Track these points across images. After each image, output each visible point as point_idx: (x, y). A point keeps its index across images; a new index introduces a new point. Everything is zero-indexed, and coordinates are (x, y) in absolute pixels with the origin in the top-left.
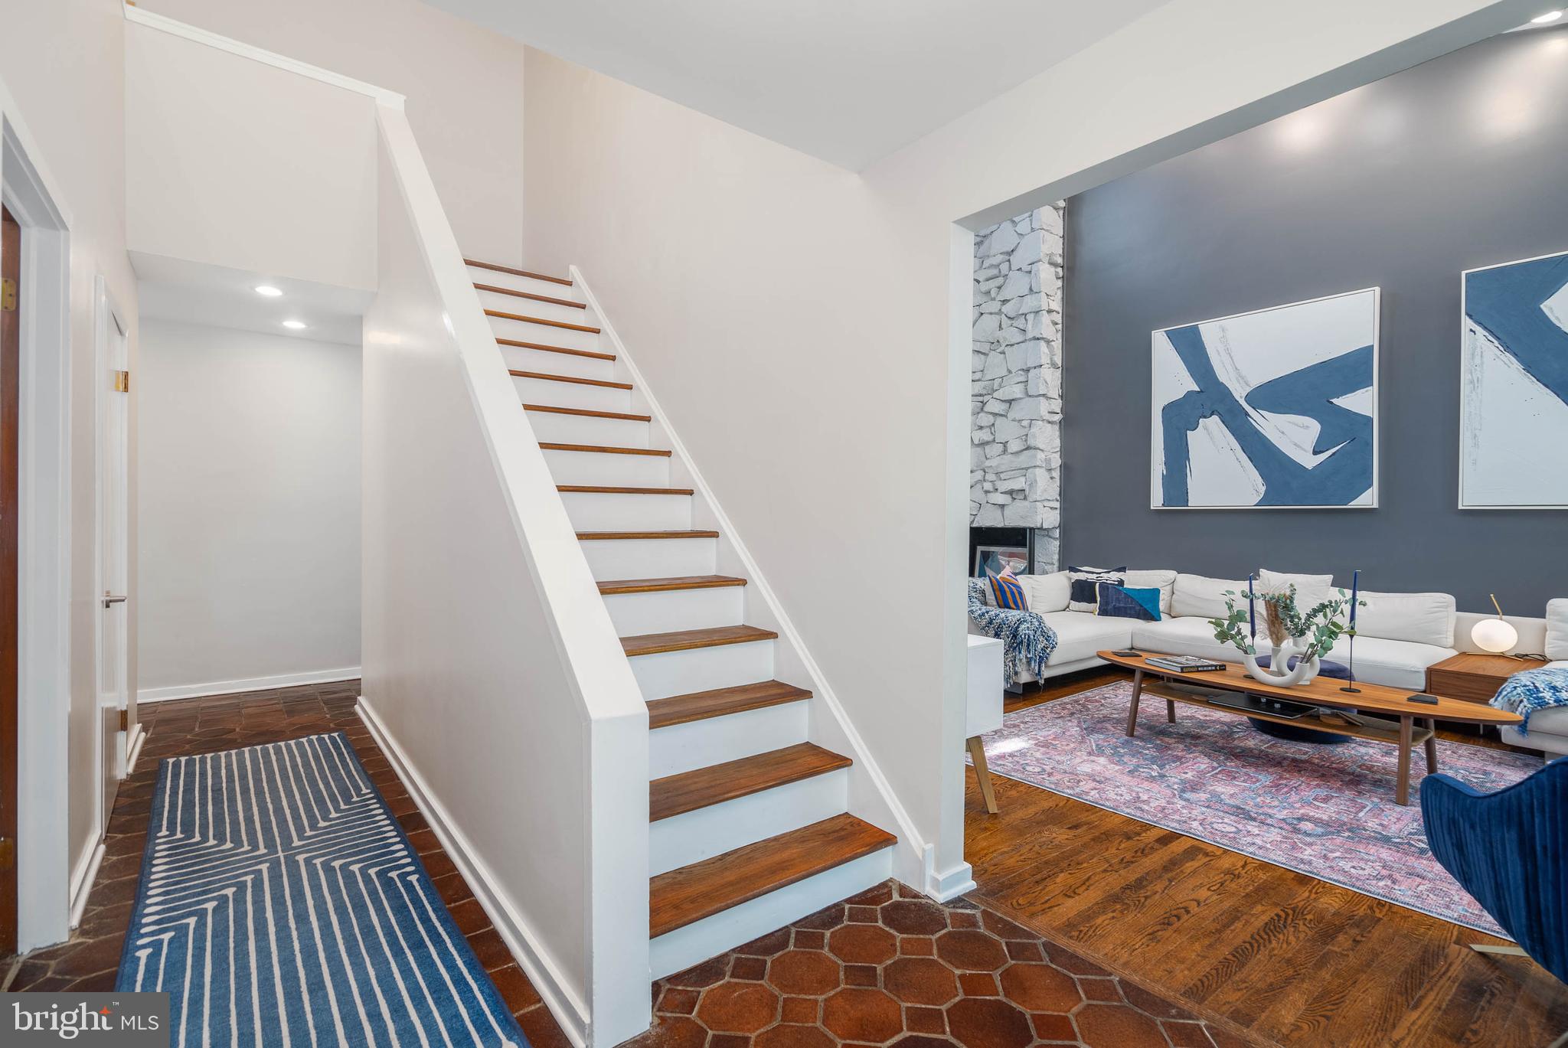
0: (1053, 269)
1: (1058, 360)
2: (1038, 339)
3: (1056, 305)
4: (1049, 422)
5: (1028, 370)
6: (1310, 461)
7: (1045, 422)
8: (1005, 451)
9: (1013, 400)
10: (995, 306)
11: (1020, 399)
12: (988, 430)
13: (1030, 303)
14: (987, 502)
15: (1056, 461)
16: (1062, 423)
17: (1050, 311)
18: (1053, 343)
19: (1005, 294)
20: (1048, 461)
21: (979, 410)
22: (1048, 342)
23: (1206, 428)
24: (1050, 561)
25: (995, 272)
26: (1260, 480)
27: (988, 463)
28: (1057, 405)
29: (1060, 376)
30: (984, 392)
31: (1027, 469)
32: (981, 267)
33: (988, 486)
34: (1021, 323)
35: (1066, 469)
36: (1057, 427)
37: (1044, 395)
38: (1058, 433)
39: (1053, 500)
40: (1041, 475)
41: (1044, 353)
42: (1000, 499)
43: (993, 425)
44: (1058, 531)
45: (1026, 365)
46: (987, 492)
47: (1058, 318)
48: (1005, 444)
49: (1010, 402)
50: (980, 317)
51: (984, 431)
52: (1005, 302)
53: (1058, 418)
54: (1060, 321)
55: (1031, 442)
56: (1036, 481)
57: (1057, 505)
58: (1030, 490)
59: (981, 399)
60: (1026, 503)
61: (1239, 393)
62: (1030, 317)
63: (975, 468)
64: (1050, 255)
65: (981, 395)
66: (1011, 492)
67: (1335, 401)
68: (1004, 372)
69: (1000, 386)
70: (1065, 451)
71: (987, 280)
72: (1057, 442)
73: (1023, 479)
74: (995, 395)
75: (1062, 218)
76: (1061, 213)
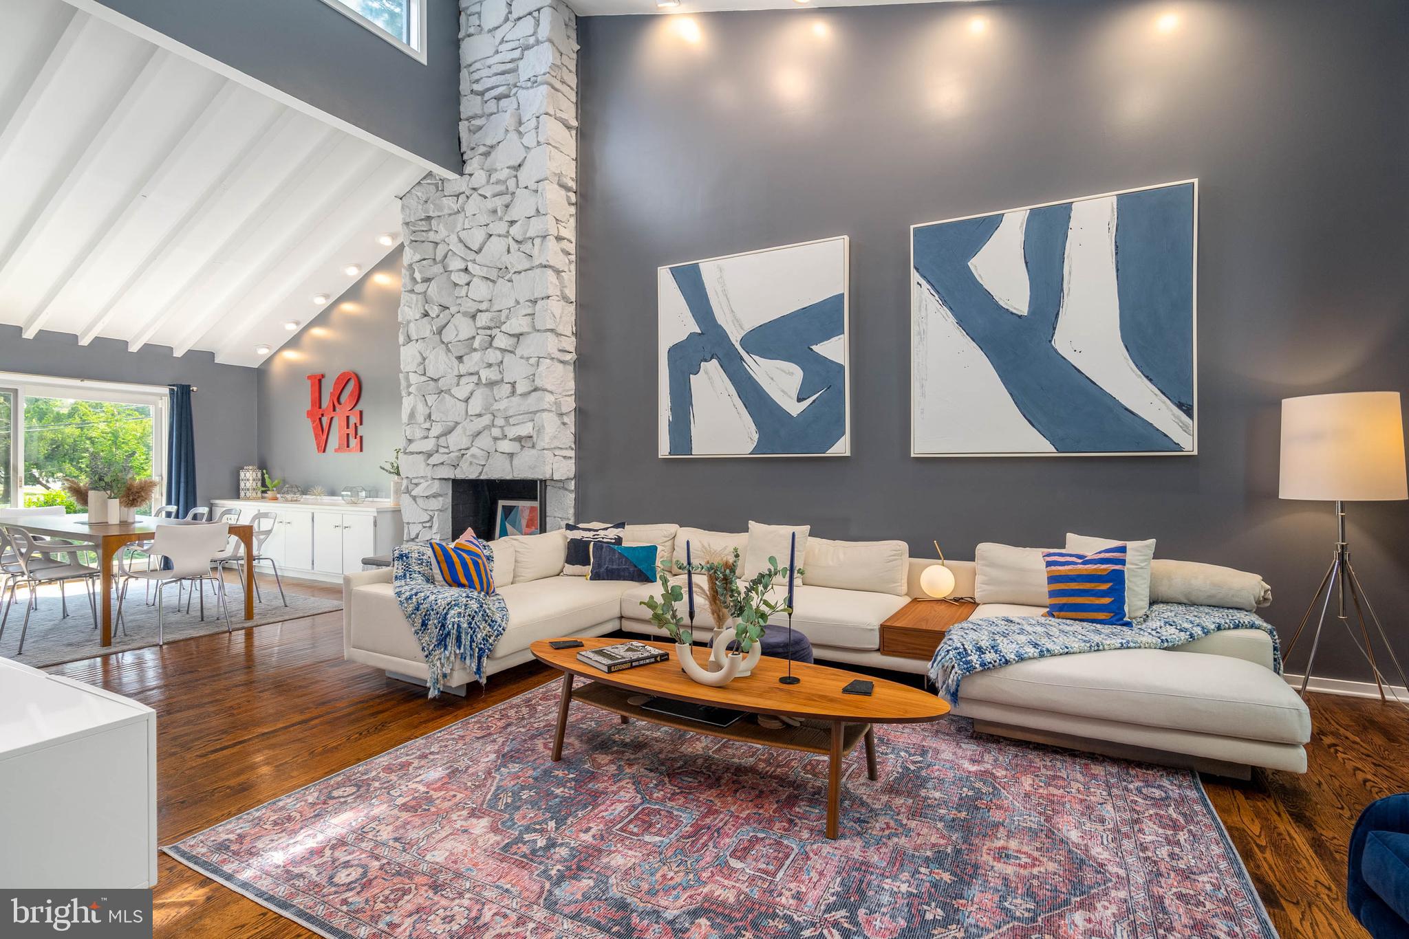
0: (563, 192)
1: (571, 293)
2: (545, 267)
3: (569, 231)
4: (561, 362)
5: (535, 302)
6: (794, 408)
7: (555, 360)
8: (513, 392)
9: (521, 334)
10: (501, 227)
11: (528, 333)
12: (497, 368)
13: (535, 228)
14: (496, 451)
15: (569, 404)
16: (577, 363)
17: (559, 239)
18: (563, 274)
19: (514, 214)
20: (557, 404)
21: (487, 345)
22: (558, 272)
23: (706, 373)
24: (565, 516)
25: (501, 188)
26: (753, 427)
27: (496, 406)
28: (570, 343)
29: (574, 312)
30: (492, 325)
31: (535, 413)
32: (488, 182)
33: (496, 432)
34: (527, 247)
35: (581, 413)
36: (571, 368)
37: (552, 330)
38: (572, 375)
39: (566, 449)
40: (550, 422)
41: (551, 283)
42: (506, 446)
43: (502, 362)
44: (573, 482)
45: (533, 294)
46: (496, 439)
47: (572, 248)
48: (513, 385)
49: (518, 336)
50: (488, 239)
51: (492, 369)
52: (512, 223)
53: (569, 357)
54: (573, 252)
55: (538, 383)
56: (543, 426)
57: (572, 454)
58: (538, 437)
59: (489, 332)
60: (533, 452)
61: (735, 337)
62: (538, 241)
63: (483, 412)
64: (560, 175)
65: (490, 328)
66: (519, 439)
67: (814, 347)
68: (512, 303)
69: (507, 318)
70: (580, 395)
71: (495, 196)
72: (571, 385)
73: (530, 425)
74: (504, 328)
75: (574, 138)
76: (574, 133)
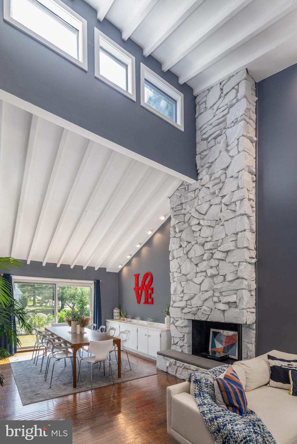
0: (250, 175)
1: (254, 227)
2: (243, 215)
3: (253, 196)
4: (250, 263)
5: (237, 234)
7: (247, 263)
8: (224, 280)
9: (229, 251)
10: (217, 200)
11: (233, 250)
12: (215, 268)
13: (237, 195)
14: (215, 308)
15: (254, 286)
16: (257, 264)
17: (250, 200)
18: (251, 218)
19: (224, 192)
20: (249, 285)
21: (210, 258)
22: (249, 217)
24: (250, 341)
25: (218, 181)
27: (215, 287)
28: (253, 254)
29: (255, 237)
30: (213, 248)
31: (237, 290)
32: (210, 180)
33: (215, 299)
34: (232, 207)
35: (259, 291)
36: (253, 266)
37: (246, 247)
38: (254, 270)
39: (252, 308)
40: (246, 294)
41: (246, 223)
42: (222, 306)
43: (218, 265)
44: (255, 325)
45: (236, 230)
46: (215, 303)
47: (254, 204)
48: (225, 276)
49: (227, 252)
50: (210, 207)
51: (213, 269)
52: (223, 197)
53: (254, 261)
54: (254, 206)
55: (240, 274)
56: (243, 297)
57: (254, 310)
58: (239, 302)
59: (211, 251)
60: (237, 310)
62: (238, 203)
63: (209, 289)
64: (249, 167)
65: (211, 249)
66: (228, 303)
68: (223, 236)
69: (222, 244)
70: (259, 280)
71: (214, 186)
72: (254, 275)
73: (235, 296)
74: (219, 249)
75: (255, 147)
76: (254, 144)
